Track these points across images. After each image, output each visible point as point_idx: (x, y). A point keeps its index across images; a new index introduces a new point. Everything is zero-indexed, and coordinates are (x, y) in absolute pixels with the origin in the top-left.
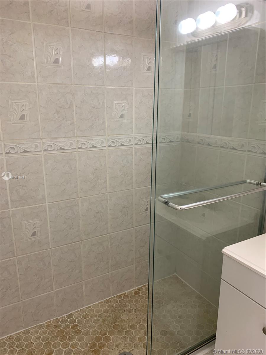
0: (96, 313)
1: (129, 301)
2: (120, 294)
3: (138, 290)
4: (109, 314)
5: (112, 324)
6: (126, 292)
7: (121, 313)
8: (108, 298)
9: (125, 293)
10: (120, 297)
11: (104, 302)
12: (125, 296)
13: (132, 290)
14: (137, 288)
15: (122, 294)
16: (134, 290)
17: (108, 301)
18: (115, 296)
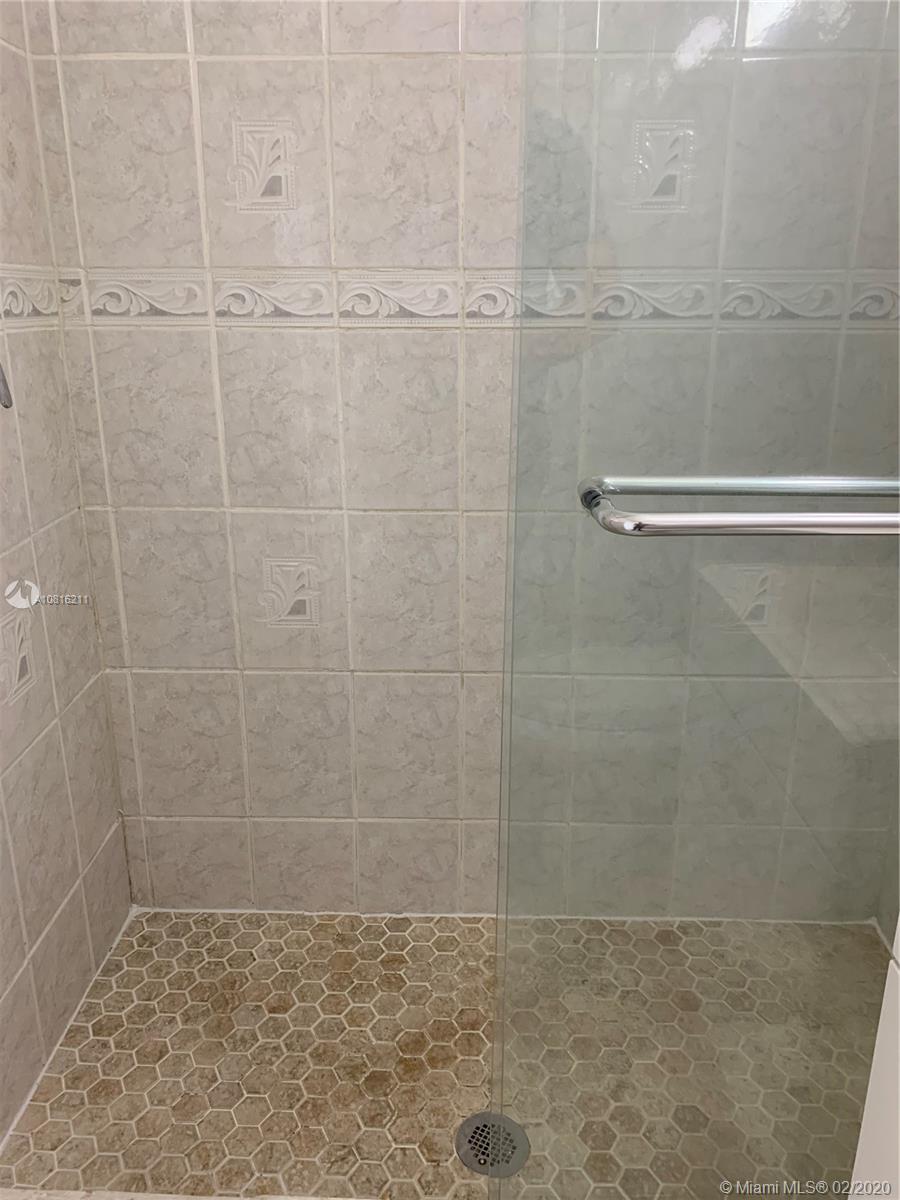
0: (483, 948)
1: (621, 953)
2: (600, 918)
3: (679, 927)
4: (523, 970)
5: (516, 1004)
6: (629, 919)
7: (568, 984)
8: (552, 918)
9: (625, 923)
10: (598, 927)
11: (532, 926)
12: (619, 932)
13: (655, 923)
14: (678, 920)
15: (610, 923)
16: (662, 922)
17: (546, 927)
18: (582, 918)
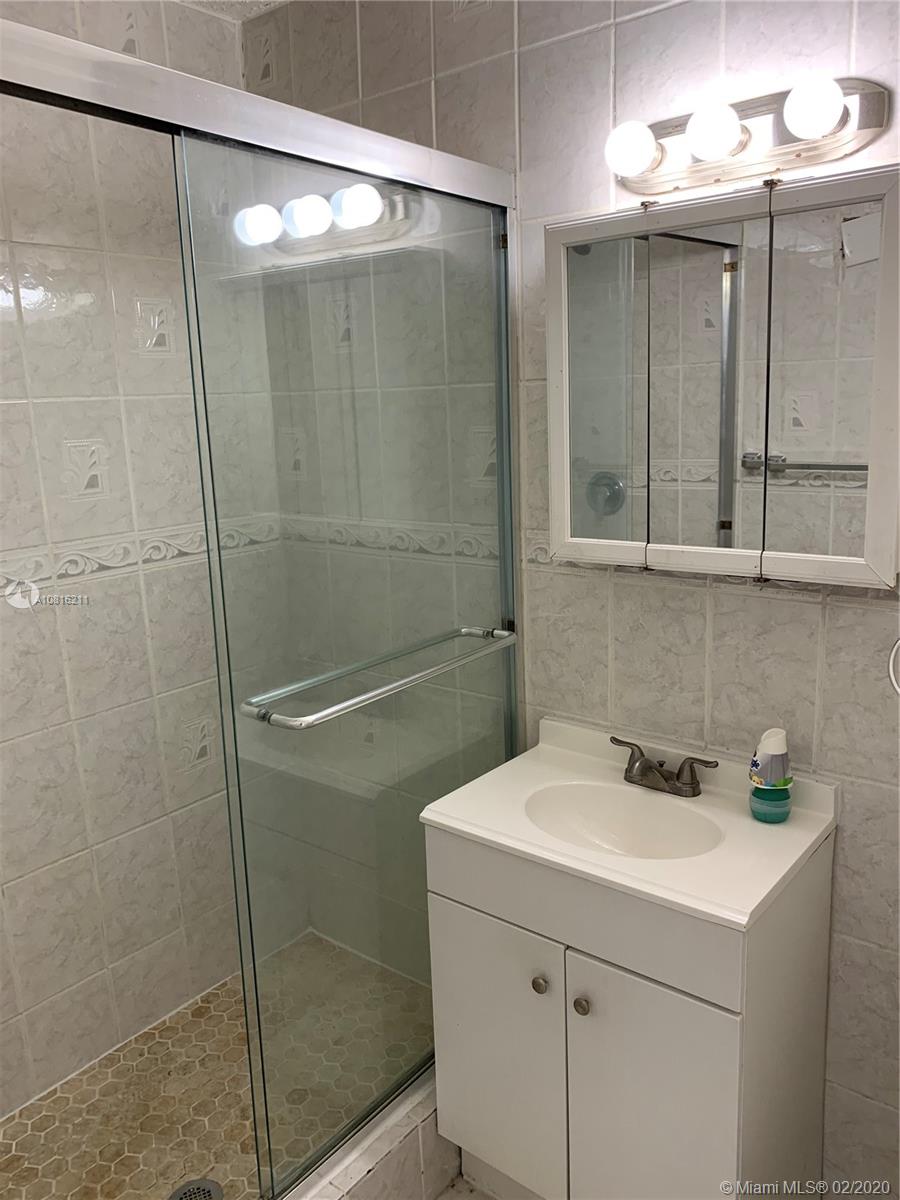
0: (77, 1105)
1: (178, 1040)
2: (146, 1030)
3: (202, 1001)
4: (120, 1097)
5: (134, 1119)
6: (166, 1017)
7: (160, 1082)
8: (110, 1051)
9: (164, 1022)
10: (149, 1036)
11: (100, 1066)
12: (165, 1030)
13: (185, 1009)
14: (198, 997)
15: (154, 1028)
16: (189, 1005)
17: (111, 1060)
18: (133, 1037)
